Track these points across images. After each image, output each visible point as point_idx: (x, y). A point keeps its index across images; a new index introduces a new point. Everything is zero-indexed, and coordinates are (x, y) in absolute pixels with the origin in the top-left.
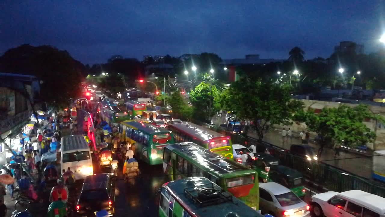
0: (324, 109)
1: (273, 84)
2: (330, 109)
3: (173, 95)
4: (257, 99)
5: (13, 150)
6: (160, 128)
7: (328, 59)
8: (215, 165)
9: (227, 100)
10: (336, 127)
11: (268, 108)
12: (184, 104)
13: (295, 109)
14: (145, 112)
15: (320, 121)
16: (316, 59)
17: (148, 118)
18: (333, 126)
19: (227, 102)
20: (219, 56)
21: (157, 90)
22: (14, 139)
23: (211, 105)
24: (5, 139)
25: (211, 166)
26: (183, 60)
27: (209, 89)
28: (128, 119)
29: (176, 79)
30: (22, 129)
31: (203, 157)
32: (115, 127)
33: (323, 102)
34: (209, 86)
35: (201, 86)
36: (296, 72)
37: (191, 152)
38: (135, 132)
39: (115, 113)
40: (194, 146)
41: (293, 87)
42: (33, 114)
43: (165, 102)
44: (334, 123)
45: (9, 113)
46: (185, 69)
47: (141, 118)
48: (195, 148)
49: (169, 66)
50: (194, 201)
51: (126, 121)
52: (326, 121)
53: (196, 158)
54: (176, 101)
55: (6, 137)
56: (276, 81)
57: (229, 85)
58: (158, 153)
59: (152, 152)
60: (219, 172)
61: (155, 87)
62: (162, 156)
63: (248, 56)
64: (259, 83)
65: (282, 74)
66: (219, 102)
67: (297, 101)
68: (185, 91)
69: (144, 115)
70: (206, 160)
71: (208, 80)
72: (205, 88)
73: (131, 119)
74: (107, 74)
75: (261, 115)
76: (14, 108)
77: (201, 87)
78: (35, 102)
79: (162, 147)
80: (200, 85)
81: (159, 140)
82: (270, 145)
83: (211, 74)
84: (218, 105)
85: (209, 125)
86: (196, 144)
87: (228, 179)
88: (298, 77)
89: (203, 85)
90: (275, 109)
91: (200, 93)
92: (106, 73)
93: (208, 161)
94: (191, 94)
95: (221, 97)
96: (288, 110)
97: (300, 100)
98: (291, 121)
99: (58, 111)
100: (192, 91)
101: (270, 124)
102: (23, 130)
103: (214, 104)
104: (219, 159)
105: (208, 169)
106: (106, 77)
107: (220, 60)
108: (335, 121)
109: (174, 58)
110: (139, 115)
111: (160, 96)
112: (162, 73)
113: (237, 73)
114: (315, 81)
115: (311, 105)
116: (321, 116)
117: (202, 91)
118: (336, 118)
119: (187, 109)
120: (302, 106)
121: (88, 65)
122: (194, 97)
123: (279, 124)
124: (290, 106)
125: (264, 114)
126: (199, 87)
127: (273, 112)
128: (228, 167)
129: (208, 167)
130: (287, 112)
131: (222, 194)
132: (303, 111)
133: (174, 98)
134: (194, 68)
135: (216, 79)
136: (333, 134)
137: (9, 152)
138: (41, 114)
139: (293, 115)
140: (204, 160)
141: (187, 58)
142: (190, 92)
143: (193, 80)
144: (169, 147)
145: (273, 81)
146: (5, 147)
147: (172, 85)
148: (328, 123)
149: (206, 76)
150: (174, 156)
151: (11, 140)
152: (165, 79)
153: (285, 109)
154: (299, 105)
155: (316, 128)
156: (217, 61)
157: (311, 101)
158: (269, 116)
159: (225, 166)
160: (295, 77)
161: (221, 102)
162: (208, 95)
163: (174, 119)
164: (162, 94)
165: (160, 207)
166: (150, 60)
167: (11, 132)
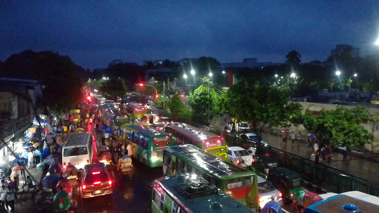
0: (321, 111)
1: (271, 86)
2: (327, 111)
3: (172, 98)
4: (255, 102)
5: (16, 153)
6: (160, 131)
7: (324, 62)
8: (214, 167)
9: (225, 104)
10: (333, 128)
11: (267, 111)
12: (184, 107)
13: (293, 111)
14: (145, 115)
15: (318, 123)
16: (312, 62)
17: (148, 121)
18: (331, 128)
19: (225, 105)
20: (218, 60)
21: (157, 94)
22: (17, 142)
23: (210, 107)
24: (8, 143)
25: (211, 168)
26: (182, 64)
27: (207, 92)
28: (129, 122)
29: (175, 83)
30: (25, 133)
31: (203, 160)
32: (115, 130)
33: (321, 104)
34: (208, 89)
35: (200, 89)
36: (293, 75)
37: (191, 154)
38: (136, 135)
39: (115, 117)
40: (193, 148)
41: (290, 90)
42: (35, 118)
43: (165, 105)
44: (331, 125)
45: (12, 117)
46: (184, 72)
47: (141, 121)
48: (195, 150)
49: (168, 70)
51: (127, 124)
52: (323, 123)
53: (195, 160)
54: (175, 104)
55: (9, 140)
56: (274, 83)
57: (227, 88)
58: (158, 155)
59: (152, 154)
60: (218, 174)
61: (155, 91)
62: (163, 158)
63: (245, 60)
64: (257, 86)
65: (279, 77)
66: (217, 105)
67: (294, 103)
68: (185, 94)
69: (144, 118)
70: (205, 162)
71: (207, 83)
72: (204, 91)
73: (131, 122)
74: (108, 78)
75: (259, 118)
76: (17, 112)
77: (199, 90)
78: (38, 106)
79: (161, 150)
80: (199, 88)
81: (158, 143)
83: (210, 77)
84: (216, 108)
85: (208, 127)
86: (196, 147)
87: (228, 180)
88: (295, 80)
89: (201, 89)
90: (273, 111)
91: (199, 96)
92: (106, 78)
93: (207, 163)
94: (190, 98)
95: (219, 100)
96: (285, 112)
97: (297, 102)
98: (289, 123)
99: (60, 115)
100: (191, 94)
101: (269, 126)
102: (26, 133)
103: (213, 106)
104: (218, 161)
105: (208, 171)
106: (107, 81)
107: (218, 64)
108: (333, 123)
109: (173, 62)
110: (139, 118)
111: (160, 99)
112: (161, 77)
113: (235, 77)
114: (312, 83)
115: (308, 108)
116: (319, 118)
117: (201, 95)
118: (334, 120)
119: (186, 112)
120: (300, 108)
121: (88, 70)
122: (192, 100)
123: (277, 126)
124: (287, 108)
125: (262, 116)
126: (198, 91)
127: (271, 114)
128: (227, 169)
129: (207, 169)
130: (286, 114)
132: (301, 113)
133: (173, 101)
134: (193, 72)
135: (214, 83)
136: (331, 135)
137: (11, 155)
138: (43, 117)
139: (291, 117)
140: (203, 162)
141: (186, 62)
142: (189, 95)
143: (192, 84)
144: (169, 149)
145: (270, 84)
146: (8, 151)
147: (171, 89)
148: (326, 125)
149: (205, 79)
150: (174, 158)
151: (14, 144)
152: (164, 82)
153: (283, 112)
154: (297, 108)
155: (314, 130)
156: (215, 65)
157: (308, 103)
158: (267, 118)
159: (223, 168)
160: (292, 80)
161: (220, 105)
162: (207, 98)
163: (173, 122)
164: (162, 97)
166: (150, 64)
167: (13, 136)
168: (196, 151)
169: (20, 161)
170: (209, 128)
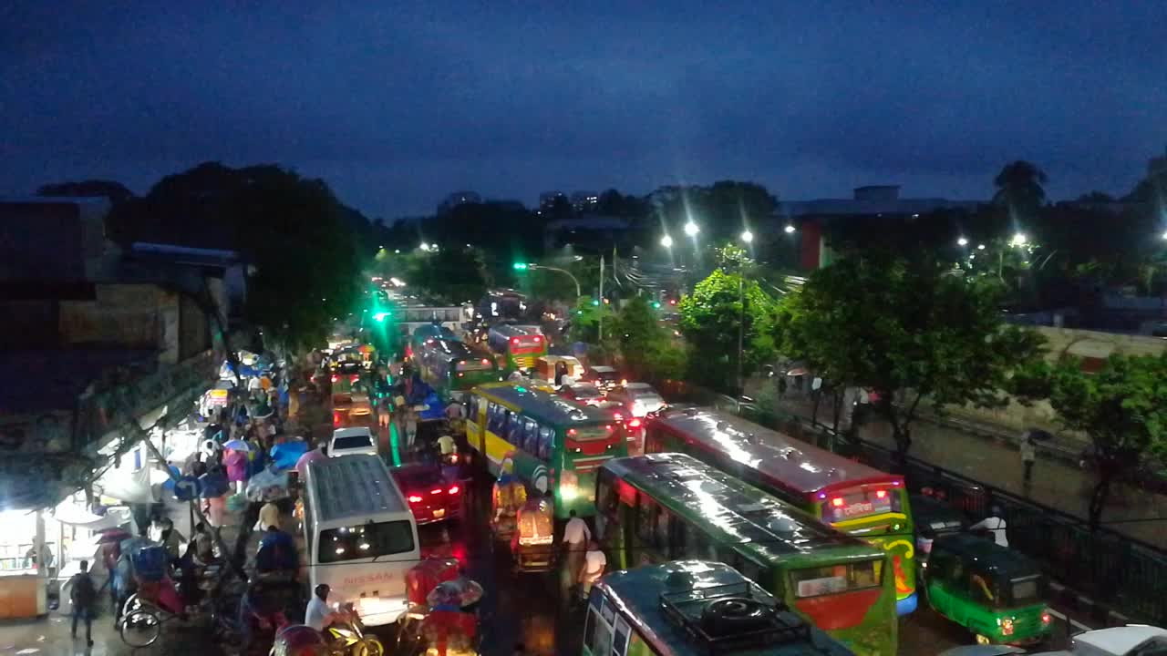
0: (1113, 357)
1: (943, 275)
2: (1132, 359)
3: (625, 309)
4: (890, 325)
5: (170, 462)
6: (587, 410)
7: (1124, 200)
8: (756, 525)
9: (794, 327)
10: (1154, 415)
11: (929, 356)
12: (660, 336)
13: (1015, 356)
14: (542, 359)
15: (1099, 397)
16: (1085, 199)
18: (1145, 413)
19: (794, 334)
20: (771, 192)
21: (579, 294)
22: (173, 431)
23: (744, 341)
24: (150, 431)
25: (744, 530)
26: (659, 204)
27: (736, 291)
28: (493, 379)
29: (636, 263)
30: (196, 403)
31: (719, 502)
32: (454, 401)
33: (1110, 336)
34: (738, 283)
35: (714, 281)
36: (1019, 240)
37: (682, 484)
38: (515, 420)
39: (454, 362)
40: (690, 465)
41: (1010, 289)
42: (226, 362)
43: (603, 329)
44: (1147, 405)
45: (162, 357)
46: (665, 229)
47: (531, 377)
48: (694, 471)
49: (618, 223)
50: (690, 635)
51: (488, 386)
52: (1121, 397)
53: (695, 503)
54: (635, 327)
55: (153, 424)
56: (954, 267)
57: (800, 280)
58: (580, 483)
59: (562, 478)
60: (767, 549)
61: (575, 287)
62: (594, 492)
63: (861, 192)
64: (898, 274)
65: (972, 246)
66: (767, 333)
67: (1021, 330)
68: (664, 297)
69: (539, 369)
70: (727, 510)
71: (735, 263)
72: (725, 289)
73: (501, 379)
74: (435, 246)
75: (903, 375)
76: (175, 343)
77: (711, 284)
78: (233, 328)
79: (591, 467)
80: (711, 278)
81: (582, 444)
82: (932, 470)
83: (745, 246)
84: (764, 341)
85: (736, 401)
86: (697, 461)
87: (795, 570)
88: (1024, 256)
89: (718, 281)
90: (950, 355)
91: (708, 304)
92: (430, 245)
93: (733, 512)
94: (682, 308)
95: (774, 317)
96: (991, 359)
97: (1031, 329)
98: (1001, 394)
99: (295, 354)
100: (684, 297)
101: (934, 402)
102: (199, 406)
103: (753, 336)
104: (767, 507)
105: (734, 536)
106: (433, 256)
107: (773, 202)
108: (1150, 397)
109: (630, 198)
110: (524, 369)
111: (588, 311)
112: (592, 243)
113: (827, 245)
114: (1081, 268)
115: (1070, 345)
116: (1104, 379)
117: (714, 300)
118: (1155, 388)
119: (668, 352)
120: (1041, 347)
121: (379, 222)
122: (689, 317)
123: (963, 404)
124: (998, 346)
125: (912, 371)
126: (705, 287)
127: (943, 366)
128: (798, 534)
129: (733, 531)
130: (991, 366)
131: (778, 616)
132: (1042, 363)
133: (628, 318)
134: (692, 229)
135: (759, 261)
136: (1145, 437)
137: (158, 468)
138: (248, 360)
139: (1010, 375)
140: (720, 510)
141: (669, 197)
142: (678, 299)
143: (688, 265)
144: (612, 463)
145: (942, 269)
146: (149, 455)
147: (623, 279)
148: (1126, 403)
149: (729, 251)
150: (628, 493)
151: (166, 434)
152: (602, 260)
153: (980, 357)
154: (1027, 346)
155: (1087, 417)
156: (762, 206)
157: (1068, 331)
158: (928, 376)
159: (785, 530)
160: (1015, 255)
161: (776, 333)
162: (736, 309)
163: (628, 382)
164: (593, 305)
165: (586, 647)
166: (559, 206)
167: (165, 410)
168: (697, 473)
169: (183, 485)
170: (741, 403)
